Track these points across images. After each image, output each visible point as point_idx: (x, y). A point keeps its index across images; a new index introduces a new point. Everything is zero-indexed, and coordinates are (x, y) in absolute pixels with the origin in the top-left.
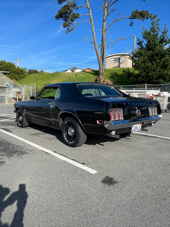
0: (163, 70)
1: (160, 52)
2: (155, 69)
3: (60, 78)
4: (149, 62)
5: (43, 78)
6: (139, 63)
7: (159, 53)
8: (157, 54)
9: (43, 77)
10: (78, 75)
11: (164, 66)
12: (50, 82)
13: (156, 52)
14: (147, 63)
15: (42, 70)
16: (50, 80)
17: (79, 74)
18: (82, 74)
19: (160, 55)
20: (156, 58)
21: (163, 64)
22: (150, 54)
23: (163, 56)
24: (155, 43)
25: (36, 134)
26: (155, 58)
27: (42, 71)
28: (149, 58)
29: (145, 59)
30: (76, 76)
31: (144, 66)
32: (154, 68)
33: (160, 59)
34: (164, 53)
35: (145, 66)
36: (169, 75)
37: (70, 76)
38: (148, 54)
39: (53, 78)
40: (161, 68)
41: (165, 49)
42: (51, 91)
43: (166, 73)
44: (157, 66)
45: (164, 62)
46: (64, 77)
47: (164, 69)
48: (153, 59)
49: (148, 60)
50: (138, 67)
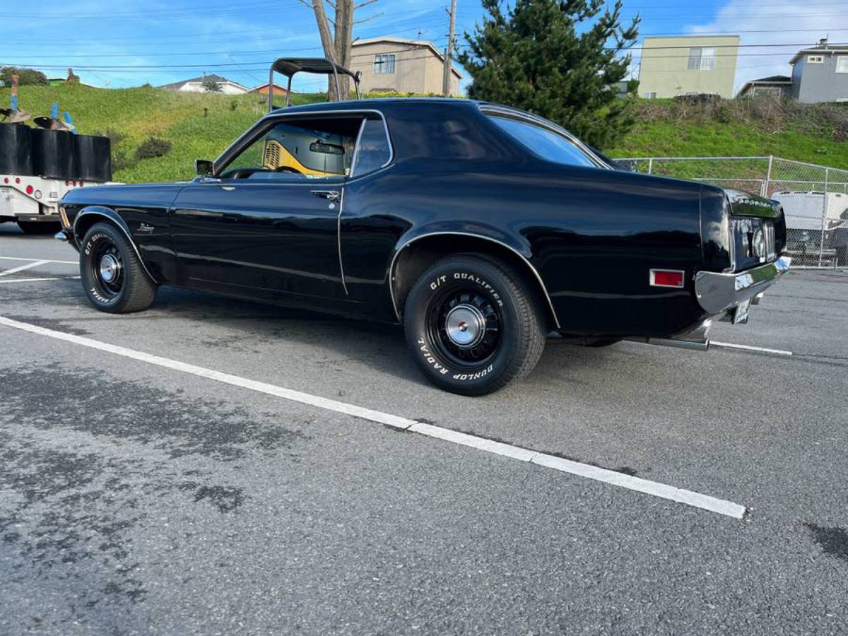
0: (571, 113)
1: (563, 43)
2: (545, 104)
3: (158, 112)
4: (525, 78)
5: (82, 106)
6: (491, 77)
7: (560, 49)
8: (554, 53)
9: (80, 102)
10: (238, 108)
11: (577, 97)
12: (115, 125)
13: (552, 42)
14: (519, 79)
15: (70, 71)
16: (113, 117)
17: (245, 104)
18: (256, 103)
19: (565, 58)
20: (550, 68)
21: (573, 91)
22: (529, 48)
23: (572, 61)
24: (547, 9)
25: (225, 343)
26: (547, 65)
27: (71, 76)
28: (525, 64)
29: (513, 67)
30: (233, 108)
31: (507, 90)
32: (542, 103)
33: (563, 71)
34: (578, 51)
35: (510, 92)
36: (590, 130)
37: (206, 110)
38: (522, 49)
39: (128, 113)
40: (564, 106)
41: (578, 35)
42: (127, 166)
43: (581, 123)
44: (553, 95)
45: (577, 84)
46: (179, 108)
47: (575, 110)
48: (539, 67)
49: (521, 72)
50: (490, 92)
